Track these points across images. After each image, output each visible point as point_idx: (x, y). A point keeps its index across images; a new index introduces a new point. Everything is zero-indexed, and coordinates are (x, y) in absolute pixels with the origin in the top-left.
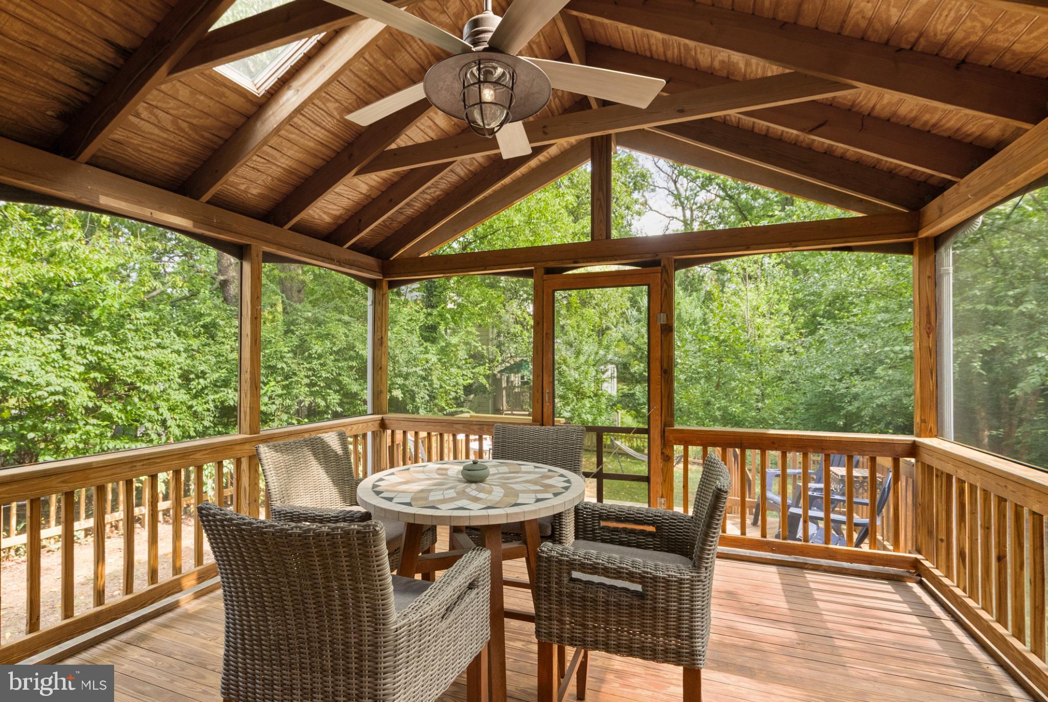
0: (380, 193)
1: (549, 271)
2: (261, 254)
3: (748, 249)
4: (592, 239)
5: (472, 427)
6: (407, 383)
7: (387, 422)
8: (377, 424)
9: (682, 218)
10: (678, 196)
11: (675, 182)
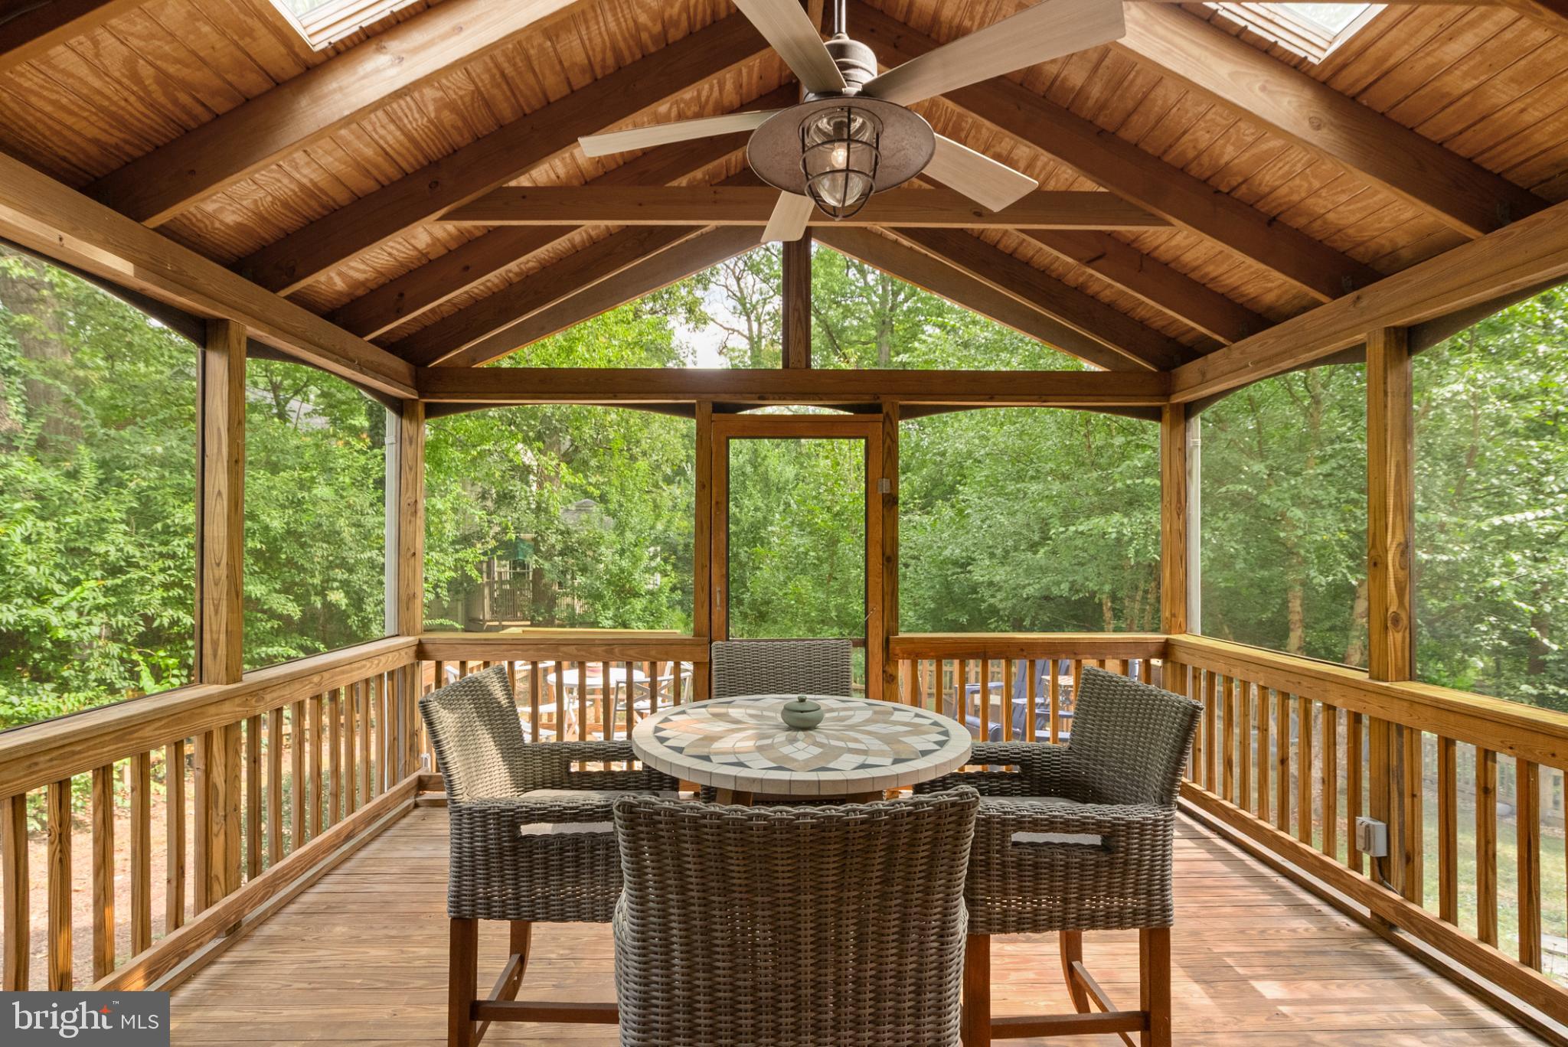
0: (444, 251)
1: (719, 408)
2: (244, 340)
3: (991, 399)
4: (786, 365)
5: (594, 649)
6: (354, 577)
7: (429, 648)
8: (412, 651)
9: (746, 333)
10: (742, 300)
11: (738, 280)
